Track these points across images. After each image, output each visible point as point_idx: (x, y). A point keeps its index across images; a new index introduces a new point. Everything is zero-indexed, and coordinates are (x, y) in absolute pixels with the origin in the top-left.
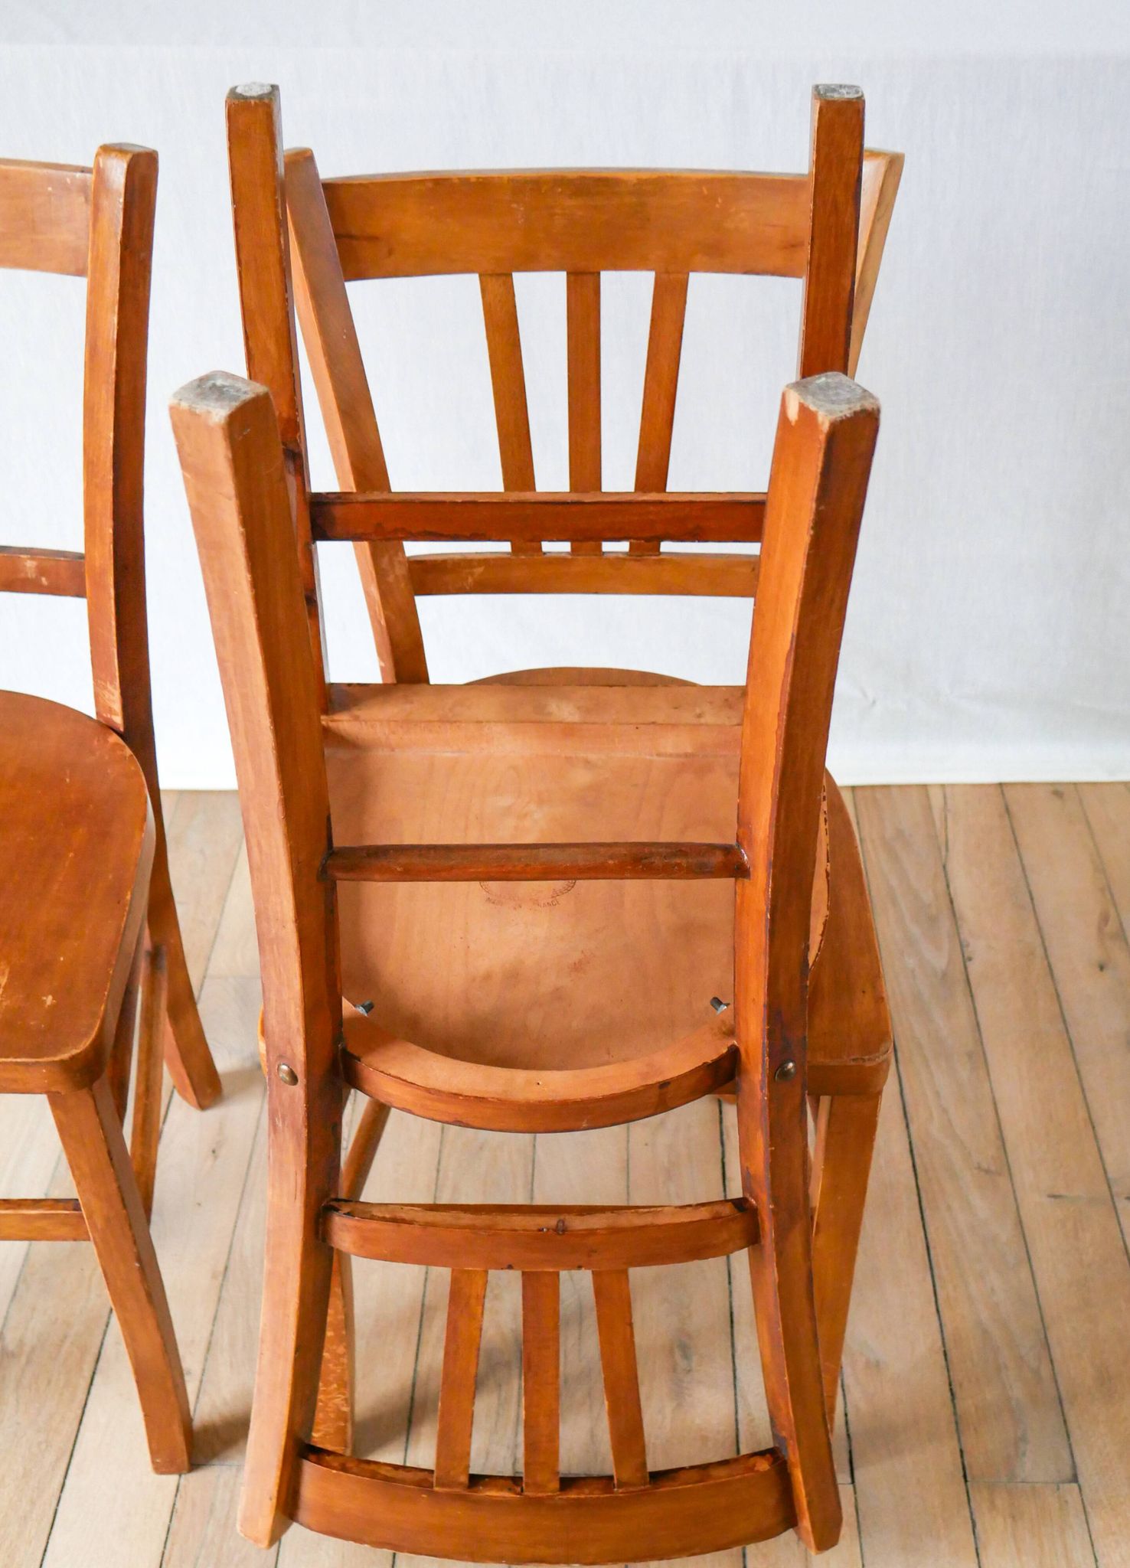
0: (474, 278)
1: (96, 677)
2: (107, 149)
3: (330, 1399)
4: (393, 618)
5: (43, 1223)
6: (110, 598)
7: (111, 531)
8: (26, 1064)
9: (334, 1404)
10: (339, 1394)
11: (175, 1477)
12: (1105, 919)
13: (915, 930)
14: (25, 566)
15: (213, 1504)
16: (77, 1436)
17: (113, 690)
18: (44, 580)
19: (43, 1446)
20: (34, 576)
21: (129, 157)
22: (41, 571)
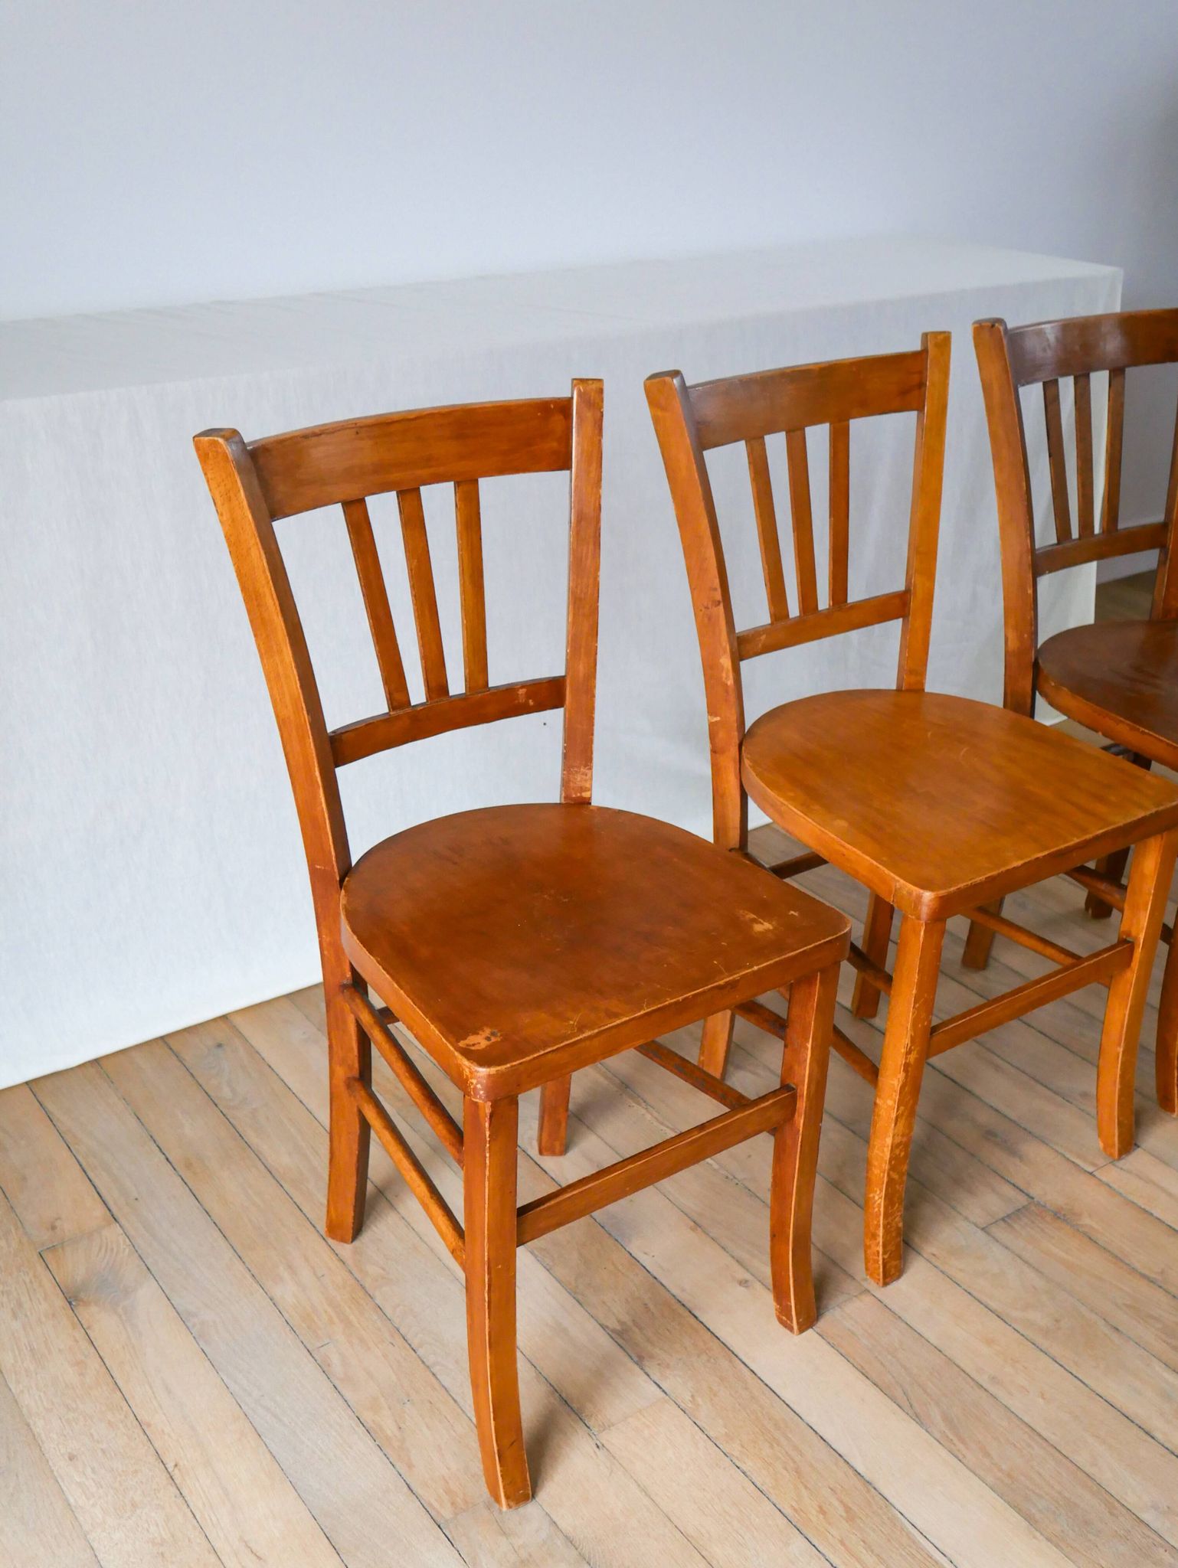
1: (567, 767)
6: (592, 697)
7: (596, 645)
14: (518, 694)
16: (726, 1345)
17: (586, 772)
18: (531, 702)
20: (524, 700)
22: (528, 696)
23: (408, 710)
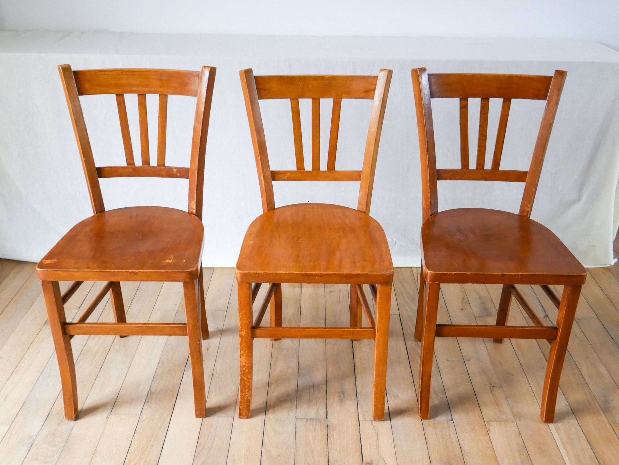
0: (289, 100)
1: (189, 200)
2: (205, 67)
3: (245, 395)
4: (266, 185)
5: (175, 330)
6: (196, 177)
7: (198, 159)
8: (180, 272)
9: (247, 397)
10: (248, 393)
11: (201, 419)
12: (463, 298)
13: (408, 301)
14: (173, 170)
15: (212, 424)
16: (173, 410)
17: (194, 203)
18: (178, 174)
19: (164, 412)
20: (175, 173)
21: (210, 68)
22: (178, 172)
23: (133, 166)
